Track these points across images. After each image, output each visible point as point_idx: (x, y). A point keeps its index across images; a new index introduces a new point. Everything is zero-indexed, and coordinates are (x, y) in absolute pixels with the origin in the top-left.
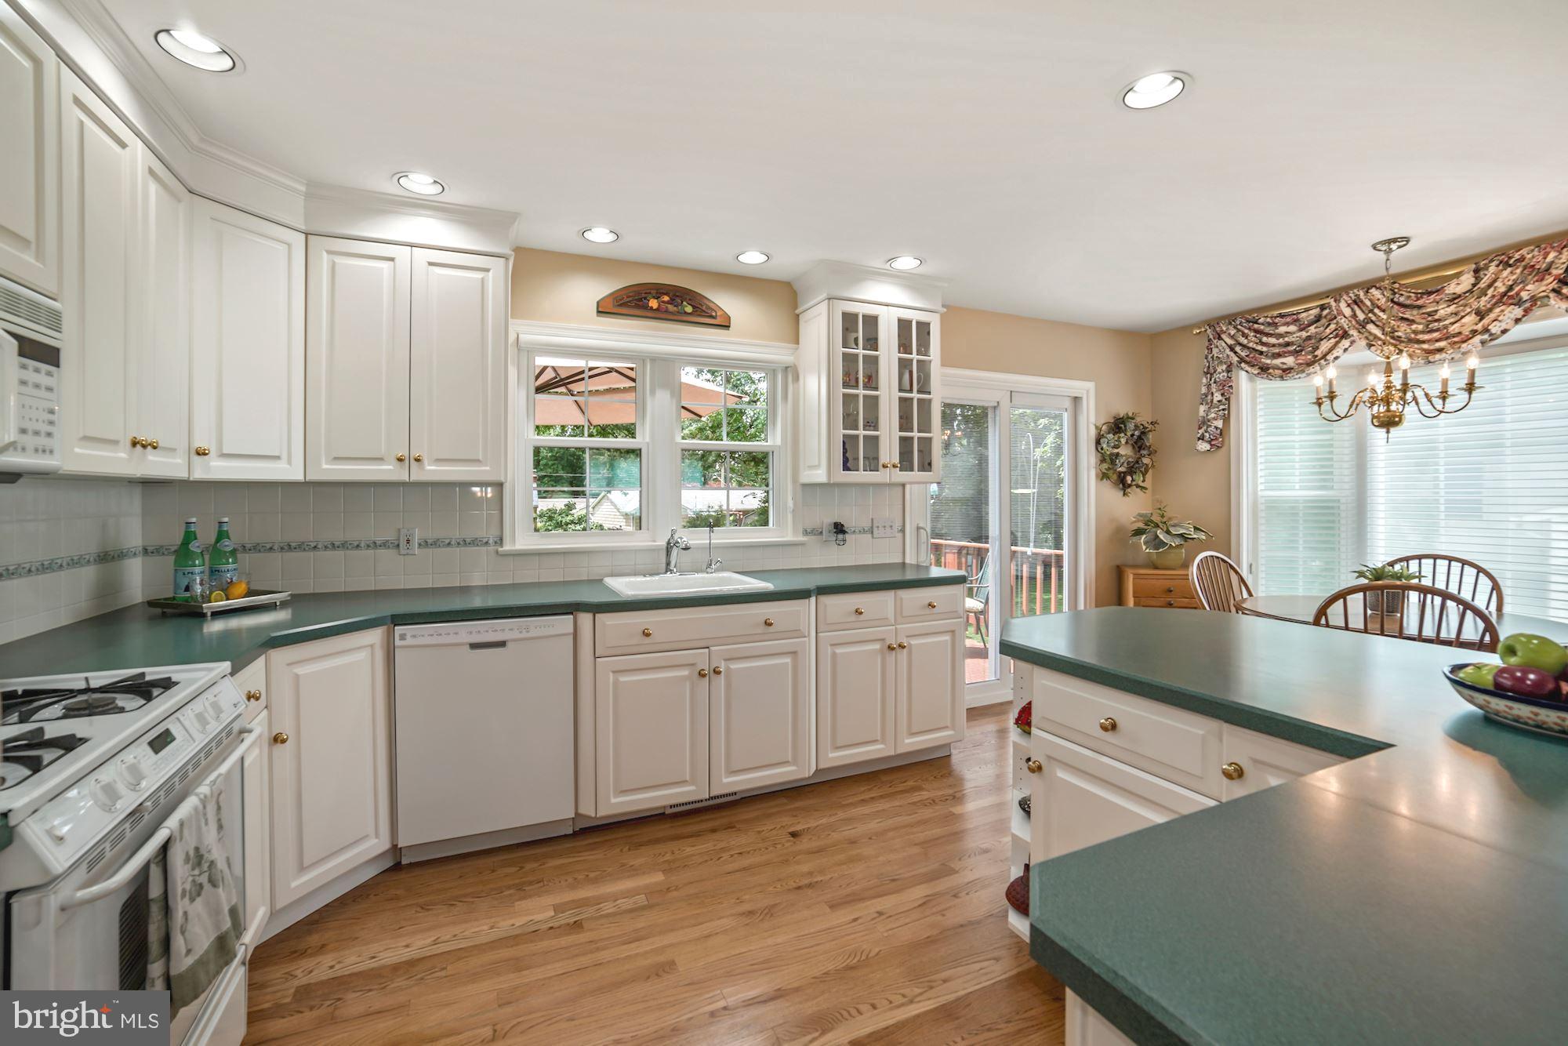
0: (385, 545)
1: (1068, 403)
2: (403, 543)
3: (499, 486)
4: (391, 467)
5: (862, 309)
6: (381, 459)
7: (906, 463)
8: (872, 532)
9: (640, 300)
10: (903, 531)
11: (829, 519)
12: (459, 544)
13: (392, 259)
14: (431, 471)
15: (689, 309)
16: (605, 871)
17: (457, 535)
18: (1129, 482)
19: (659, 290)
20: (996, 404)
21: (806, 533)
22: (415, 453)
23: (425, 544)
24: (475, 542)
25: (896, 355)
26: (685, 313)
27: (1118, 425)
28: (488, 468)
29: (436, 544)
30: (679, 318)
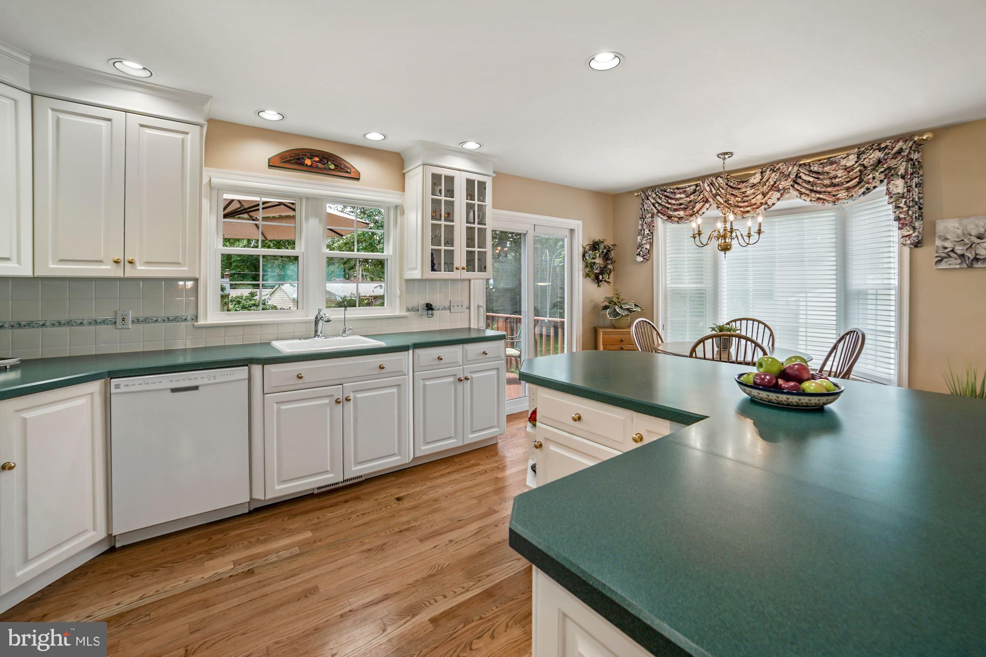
0: (104, 322)
1: (567, 233)
2: (119, 320)
3: (196, 280)
4: (109, 267)
5: (444, 172)
6: (101, 261)
7: (470, 266)
8: (450, 309)
9: (299, 159)
10: (469, 308)
11: (423, 302)
12: (164, 320)
13: (110, 120)
14: (141, 270)
15: (332, 167)
16: (271, 535)
17: (162, 314)
18: (601, 279)
19: (312, 154)
20: (525, 232)
21: (408, 310)
22: (129, 257)
23: (136, 321)
24: (176, 319)
25: (465, 201)
26: (330, 169)
27: (595, 246)
28: (186, 268)
29: (146, 320)
30: (325, 172)
